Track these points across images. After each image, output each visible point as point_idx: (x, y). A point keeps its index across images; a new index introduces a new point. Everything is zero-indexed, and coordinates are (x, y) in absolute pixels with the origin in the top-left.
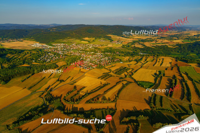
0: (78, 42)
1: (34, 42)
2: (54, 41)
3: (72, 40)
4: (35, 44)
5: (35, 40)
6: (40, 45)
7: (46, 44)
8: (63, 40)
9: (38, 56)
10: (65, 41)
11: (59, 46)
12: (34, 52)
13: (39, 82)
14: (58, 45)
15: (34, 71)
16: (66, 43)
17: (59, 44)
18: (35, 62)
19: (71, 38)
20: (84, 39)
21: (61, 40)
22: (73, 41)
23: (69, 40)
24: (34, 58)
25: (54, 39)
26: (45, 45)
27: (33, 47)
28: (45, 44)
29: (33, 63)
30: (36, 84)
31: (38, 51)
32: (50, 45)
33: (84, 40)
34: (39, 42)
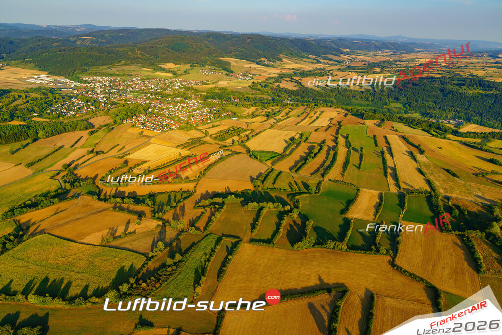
0: (146, 73)
1: (34, 71)
2: (87, 70)
3: (133, 67)
4: (36, 77)
5: (36, 66)
6: (51, 79)
7: (66, 78)
8: (109, 68)
9: (45, 103)
10: (113, 70)
11: (100, 82)
12: (34, 95)
13: (49, 155)
14: (95, 80)
15: (37, 133)
16: (117, 75)
17: (99, 79)
18: (40, 116)
19: (131, 64)
20: (163, 66)
21: (104, 69)
22: (134, 71)
23: (125, 68)
24: (36, 109)
25: (87, 65)
26: (63, 79)
27: (31, 84)
28: (63, 77)
29: (34, 119)
30: (43, 159)
31: (44, 93)
32: (74, 81)
33: (164, 70)
34: (46, 72)
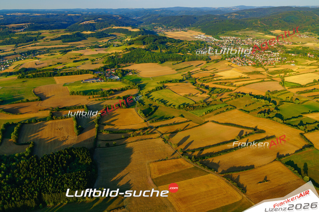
1: (200, 33)
2: (224, 33)
4: (199, 35)
5: (201, 30)
6: (205, 37)
8: (237, 32)
9: (195, 47)
12: (192, 43)
13: (186, 68)
15: (185, 59)
18: (190, 53)
19: (252, 30)
20: (272, 32)
21: (234, 32)
22: (251, 34)
23: (247, 32)
24: (190, 49)
25: (225, 30)
26: (210, 37)
27: (195, 39)
29: (188, 53)
30: (183, 69)
31: (197, 43)
32: (216, 38)
33: (272, 34)
34: (205, 33)
